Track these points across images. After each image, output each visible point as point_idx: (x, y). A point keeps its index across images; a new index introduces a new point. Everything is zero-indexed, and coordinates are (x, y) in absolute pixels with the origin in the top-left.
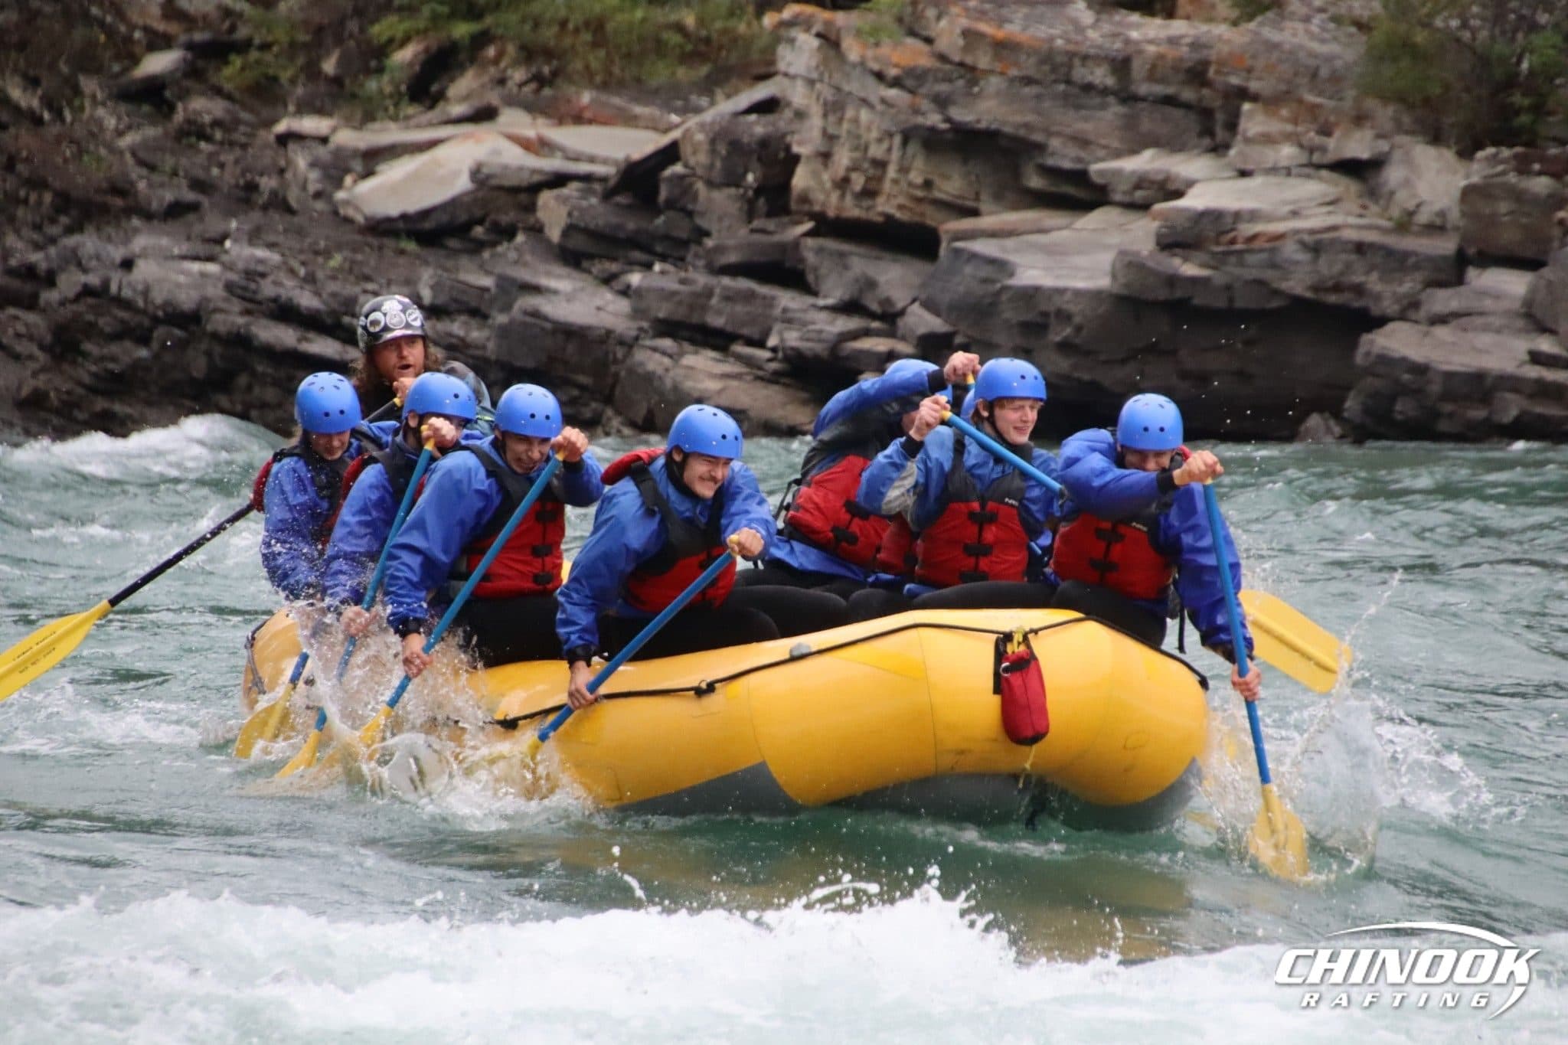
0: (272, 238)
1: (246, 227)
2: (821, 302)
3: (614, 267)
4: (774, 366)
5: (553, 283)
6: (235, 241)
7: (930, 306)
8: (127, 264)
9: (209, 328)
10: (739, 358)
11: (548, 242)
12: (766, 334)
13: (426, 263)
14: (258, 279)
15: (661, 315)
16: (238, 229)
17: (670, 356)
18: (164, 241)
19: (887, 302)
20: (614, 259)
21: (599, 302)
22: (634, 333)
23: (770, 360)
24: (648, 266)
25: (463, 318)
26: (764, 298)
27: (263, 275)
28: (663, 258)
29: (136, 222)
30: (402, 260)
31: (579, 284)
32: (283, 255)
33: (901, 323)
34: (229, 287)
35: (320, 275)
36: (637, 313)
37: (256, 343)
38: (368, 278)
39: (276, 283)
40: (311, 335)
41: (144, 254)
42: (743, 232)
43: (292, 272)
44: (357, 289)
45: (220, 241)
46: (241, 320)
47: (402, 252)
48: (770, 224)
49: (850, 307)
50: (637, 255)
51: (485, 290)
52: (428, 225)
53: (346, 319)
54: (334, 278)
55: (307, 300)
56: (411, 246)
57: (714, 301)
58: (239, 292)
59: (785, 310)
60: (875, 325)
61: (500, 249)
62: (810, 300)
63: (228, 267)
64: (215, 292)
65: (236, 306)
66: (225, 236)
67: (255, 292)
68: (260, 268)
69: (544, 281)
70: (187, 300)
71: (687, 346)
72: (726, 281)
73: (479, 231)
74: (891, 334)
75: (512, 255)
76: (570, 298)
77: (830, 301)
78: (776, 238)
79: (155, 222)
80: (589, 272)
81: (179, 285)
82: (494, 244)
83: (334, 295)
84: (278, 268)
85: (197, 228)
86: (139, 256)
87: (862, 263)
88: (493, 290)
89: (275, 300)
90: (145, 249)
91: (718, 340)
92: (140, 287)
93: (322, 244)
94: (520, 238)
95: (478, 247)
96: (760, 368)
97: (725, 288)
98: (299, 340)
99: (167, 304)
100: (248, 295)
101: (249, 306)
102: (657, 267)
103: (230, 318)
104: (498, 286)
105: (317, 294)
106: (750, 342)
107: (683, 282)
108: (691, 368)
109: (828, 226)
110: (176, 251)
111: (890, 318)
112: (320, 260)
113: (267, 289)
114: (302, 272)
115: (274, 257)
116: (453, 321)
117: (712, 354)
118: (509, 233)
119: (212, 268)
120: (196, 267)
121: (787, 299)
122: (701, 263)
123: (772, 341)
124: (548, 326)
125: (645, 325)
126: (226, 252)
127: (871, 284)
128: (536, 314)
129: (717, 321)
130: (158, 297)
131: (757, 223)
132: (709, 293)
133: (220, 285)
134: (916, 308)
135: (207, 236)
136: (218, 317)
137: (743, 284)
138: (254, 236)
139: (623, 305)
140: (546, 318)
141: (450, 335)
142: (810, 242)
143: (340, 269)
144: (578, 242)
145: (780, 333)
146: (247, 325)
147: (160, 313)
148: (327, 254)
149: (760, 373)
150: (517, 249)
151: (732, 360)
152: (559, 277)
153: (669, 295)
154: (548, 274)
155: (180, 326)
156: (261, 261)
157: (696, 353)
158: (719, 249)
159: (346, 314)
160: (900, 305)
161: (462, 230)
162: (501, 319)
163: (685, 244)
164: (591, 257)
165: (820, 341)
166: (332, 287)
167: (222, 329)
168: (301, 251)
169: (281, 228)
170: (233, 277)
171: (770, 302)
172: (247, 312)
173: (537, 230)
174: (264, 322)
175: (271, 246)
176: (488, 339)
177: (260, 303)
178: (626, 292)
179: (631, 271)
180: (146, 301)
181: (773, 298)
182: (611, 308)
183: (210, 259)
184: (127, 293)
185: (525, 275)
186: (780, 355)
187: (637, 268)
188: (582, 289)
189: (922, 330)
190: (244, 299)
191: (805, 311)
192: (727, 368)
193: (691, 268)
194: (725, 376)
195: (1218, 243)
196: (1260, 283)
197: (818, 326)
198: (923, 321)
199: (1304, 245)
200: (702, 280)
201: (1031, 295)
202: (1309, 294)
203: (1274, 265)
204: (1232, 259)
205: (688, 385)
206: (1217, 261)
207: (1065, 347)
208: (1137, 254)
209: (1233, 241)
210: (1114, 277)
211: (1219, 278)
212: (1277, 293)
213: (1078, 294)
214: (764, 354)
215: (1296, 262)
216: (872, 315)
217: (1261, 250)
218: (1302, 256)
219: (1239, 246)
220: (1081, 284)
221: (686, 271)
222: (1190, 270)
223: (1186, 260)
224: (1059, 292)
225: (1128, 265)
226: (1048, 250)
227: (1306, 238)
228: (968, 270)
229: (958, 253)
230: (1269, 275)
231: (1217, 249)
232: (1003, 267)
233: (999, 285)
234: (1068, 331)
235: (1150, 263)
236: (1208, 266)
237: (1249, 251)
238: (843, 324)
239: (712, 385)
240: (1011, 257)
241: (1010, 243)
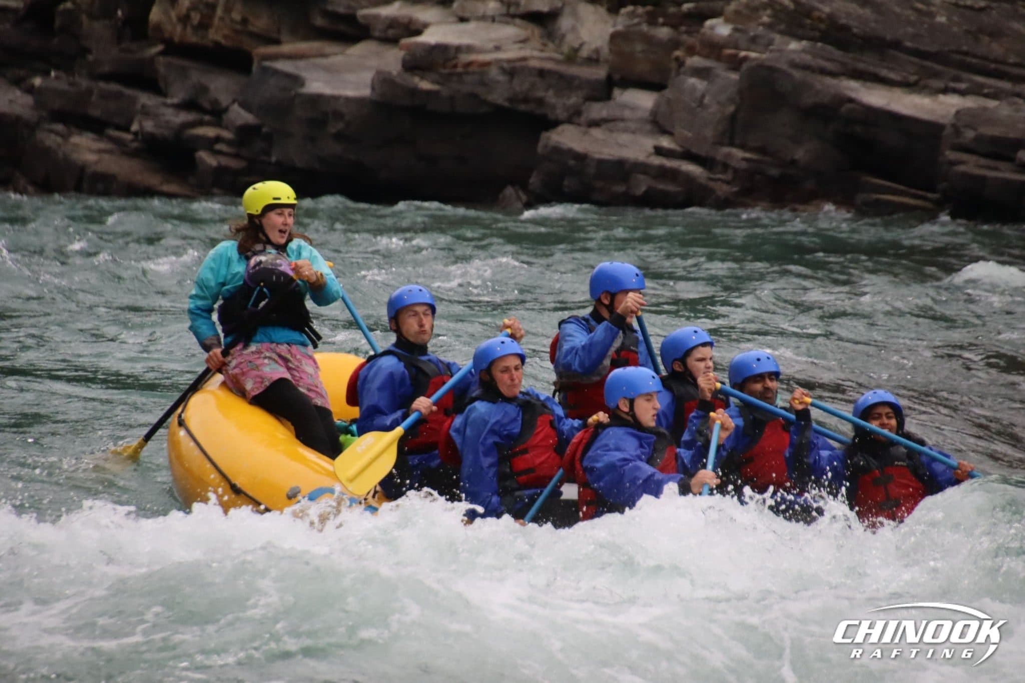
2: (169, 101)
3: (21, 73)
4: (135, 145)
7: (245, 106)
10: (111, 139)
12: (130, 123)
15: (56, 107)
17: (62, 136)
19: (216, 102)
20: (21, 67)
21: (10, 96)
22: (35, 119)
23: (132, 141)
24: (46, 73)
26: (129, 97)
28: (57, 68)
33: (225, 117)
36: (38, 106)
42: (114, 51)
48: (133, 46)
50: (39, 65)
57: (94, 98)
59: (143, 106)
60: (207, 118)
62: (160, 100)
71: (73, 129)
72: (102, 85)
74: (218, 124)
77: (175, 100)
78: (138, 56)
80: (4, 76)
87: (197, 75)
91: (97, 127)
96: (125, 146)
97: (101, 90)
102: (53, 74)
106: (118, 128)
107: (71, 84)
108: (76, 145)
109: (174, 49)
111: (217, 114)
117: (91, 135)
121: (145, 99)
122: (84, 71)
123: (135, 127)
125: (44, 113)
127: (204, 89)
129: (95, 112)
131: (124, 45)
132: (89, 92)
134: (236, 107)
137: (114, 87)
139: (28, 100)
142: (161, 59)
145: (140, 122)
149: (125, 149)
151: (106, 140)
153: (62, 94)
157: (80, 134)
158: (97, 63)
160: (224, 104)
163: (72, 58)
164: (6, 66)
165: (167, 128)
171: (133, 101)
178: (30, 91)
179: (34, 76)
181: (135, 97)
182: (20, 101)
186: (140, 137)
187: (39, 74)
189: (239, 122)
191: (157, 107)
192: (102, 145)
193: (76, 75)
194: (100, 151)
195: (444, 67)
196: (474, 96)
197: (167, 118)
198: (240, 116)
199: (503, 71)
200: (84, 83)
201: (316, 99)
202: (506, 104)
203: (483, 83)
204: (455, 79)
205: (75, 156)
206: (444, 80)
207: (339, 137)
208: (390, 73)
209: (455, 66)
210: (373, 89)
211: (445, 92)
212: (485, 102)
213: (348, 100)
214: (128, 137)
215: (498, 82)
216: (204, 111)
217: (474, 73)
218: (502, 78)
219: (459, 70)
220: (350, 93)
221: (74, 76)
222: (425, 85)
223: (422, 78)
224: (335, 98)
225: (383, 80)
226: (328, 69)
227: (505, 65)
228: (272, 81)
229: (265, 70)
230: (480, 90)
231: (446, 71)
232: (297, 80)
233: (293, 93)
234: (340, 126)
235: (398, 80)
236: (438, 83)
237: (467, 73)
238: (183, 117)
239: (91, 157)
240: (304, 74)
241: (301, 63)
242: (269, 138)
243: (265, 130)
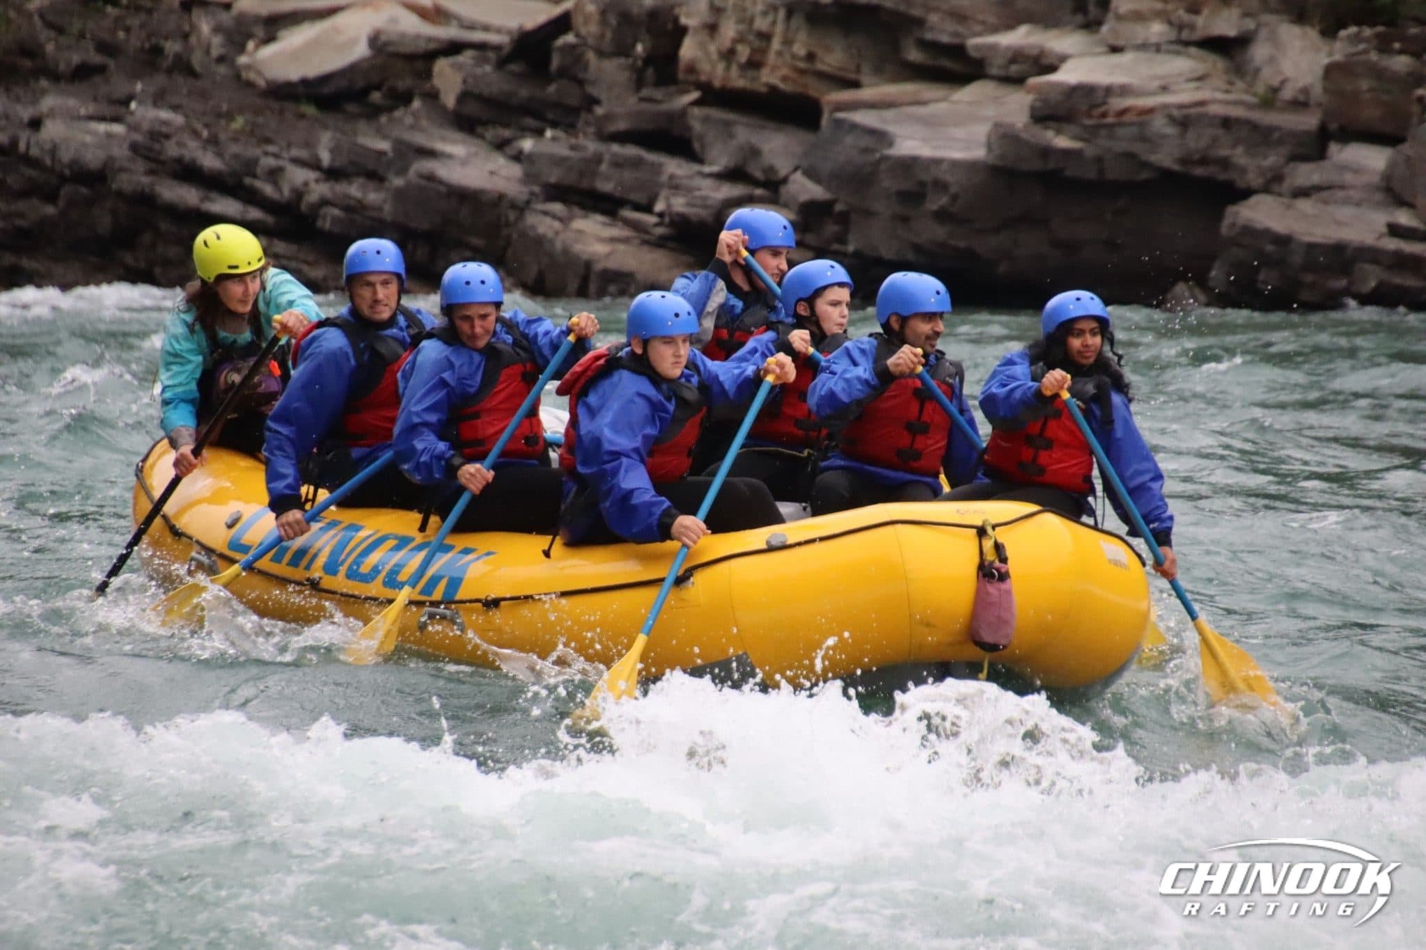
0: (175, 100)
1: (152, 90)
2: (707, 169)
3: (507, 133)
4: (660, 231)
5: (448, 148)
6: (140, 103)
7: (811, 174)
10: (628, 222)
11: (443, 108)
12: (653, 199)
13: (325, 127)
14: (163, 140)
15: (552, 180)
17: (560, 220)
19: (770, 170)
20: (506, 125)
21: (491, 166)
22: (524, 197)
23: (656, 225)
24: (539, 133)
25: (361, 180)
26: (653, 164)
27: (167, 137)
28: (554, 125)
30: (302, 124)
31: (473, 149)
32: (186, 116)
33: (785, 191)
34: (134, 148)
35: (223, 137)
36: (528, 178)
38: (268, 141)
40: (213, 195)
42: (632, 101)
43: (196, 134)
44: (257, 152)
45: (126, 102)
46: (145, 180)
47: (302, 116)
48: (658, 94)
49: (734, 175)
50: (530, 122)
51: (381, 154)
52: (326, 90)
53: (248, 181)
54: (235, 140)
55: (209, 161)
56: (310, 110)
57: (604, 167)
59: (672, 177)
60: (759, 192)
61: (398, 114)
62: (696, 167)
63: (133, 128)
64: (121, 152)
65: (140, 165)
67: (160, 153)
68: (164, 129)
69: (440, 146)
70: (93, 158)
71: (577, 211)
72: (616, 148)
73: (376, 96)
74: (774, 201)
75: (409, 120)
76: (464, 162)
77: (715, 169)
78: (664, 107)
80: (482, 137)
82: (390, 109)
83: (236, 156)
84: (181, 129)
87: (746, 132)
88: (391, 154)
89: (179, 160)
91: (607, 205)
93: (225, 107)
94: (416, 104)
95: (373, 113)
96: (647, 232)
97: (614, 155)
98: (202, 200)
101: (154, 166)
102: (549, 133)
103: (135, 178)
104: (395, 149)
105: (220, 155)
106: (638, 207)
107: (573, 148)
108: (580, 232)
109: (714, 96)
111: (773, 186)
112: (223, 122)
113: (172, 150)
114: (205, 133)
115: (178, 119)
116: (350, 183)
117: (600, 218)
118: (404, 99)
119: (118, 129)
120: (102, 127)
121: (674, 167)
122: (591, 130)
123: (659, 207)
124: (443, 189)
125: (537, 189)
126: (132, 113)
127: (755, 152)
128: (431, 178)
129: (606, 187)
131: (645, 92)
132: (598, 159)
133: (126, 146)
134: (798, 176)
136: (124, 177)
137: (631, 151)
138: (159, 99)
139: (516, 170)
140: (441, 182)
141: (349, 197)
142: (697, 111)
143: (241, 131)
144: (472, 109)
145: (667, 199)
146: (153, 184)
148: (230, 116)
149: (647, 237)
150: (415, 115)
151: (620, 224)
152: (454, 142)
153: (560, 161)
154: (443, 139)
156: (165, 123)
157: (585, 217)
158: (608, 117)
159: (247, 175)
160: (783, 173)
161: (360, 95)
162: (398, 182)
163: (574, 111)
164: (485, 123)
165: (705, 207)
166: (235, 149)
168: (204, 114)
169: (185, 91)
170: (138, 137)
171: (657, 169)
172: (151, 172)
173: (432, 96)
175: (175, 108)
176: (385, 201)
177: (162, 163)
178: (518, 157)
179: (523, 137)
181: (660, 165)
182: (504, 172)
183: (116, 119)
185: (419, 139)
186: (667, 220)
187: (529, 134)
188: (476, 154)
189: (803, 198)
190: (147, 158)
191: (690, 177)
192: (616, 232)
193: (581, 135)
194: (613, 240)
195: (1090, 116)
196: (1130, 156)
197: (703, 193)
198: (805, 188)
199: (1172, 120)
200: (592, 147)
201: (909, 165)
202: (1176, 167)
203: (1143, 139)
204: (1103, 132)
205: (578, 248)
206: (1090, 134)
207: (942, 216)
208: (1012, 126)
209: (1104, 115)
210: (989, 147)
211: (1090, 151)
212: (1145, 165)
213: (955, 164)
214: (651, 219)
215: (1165, 136)
216: (756, 183)
217: (1131, 124)
218: (1170, 130)
219: (1110, 120)
220: (958, 155)
221: (577, 137)
222: (1062, 142)
223: (1059, 132)
224: (937, 162)
225: (1004, 136)
226: (928, 122)
227: (1176, 113)
228: (849, 140)
229: (839, 123)
230: (1138, 148)
231: (1089, 122)
232: (882, 137)
233: (878, 155)
234: (944, 200)
235: (1024, 136)
236: (1082, 139)
237: (1120, 124)
238: (728, 191)
239: (600, 249)
240: (891, 128)
241: (889, 114)
242: (844, 219)
243: (839, 207)
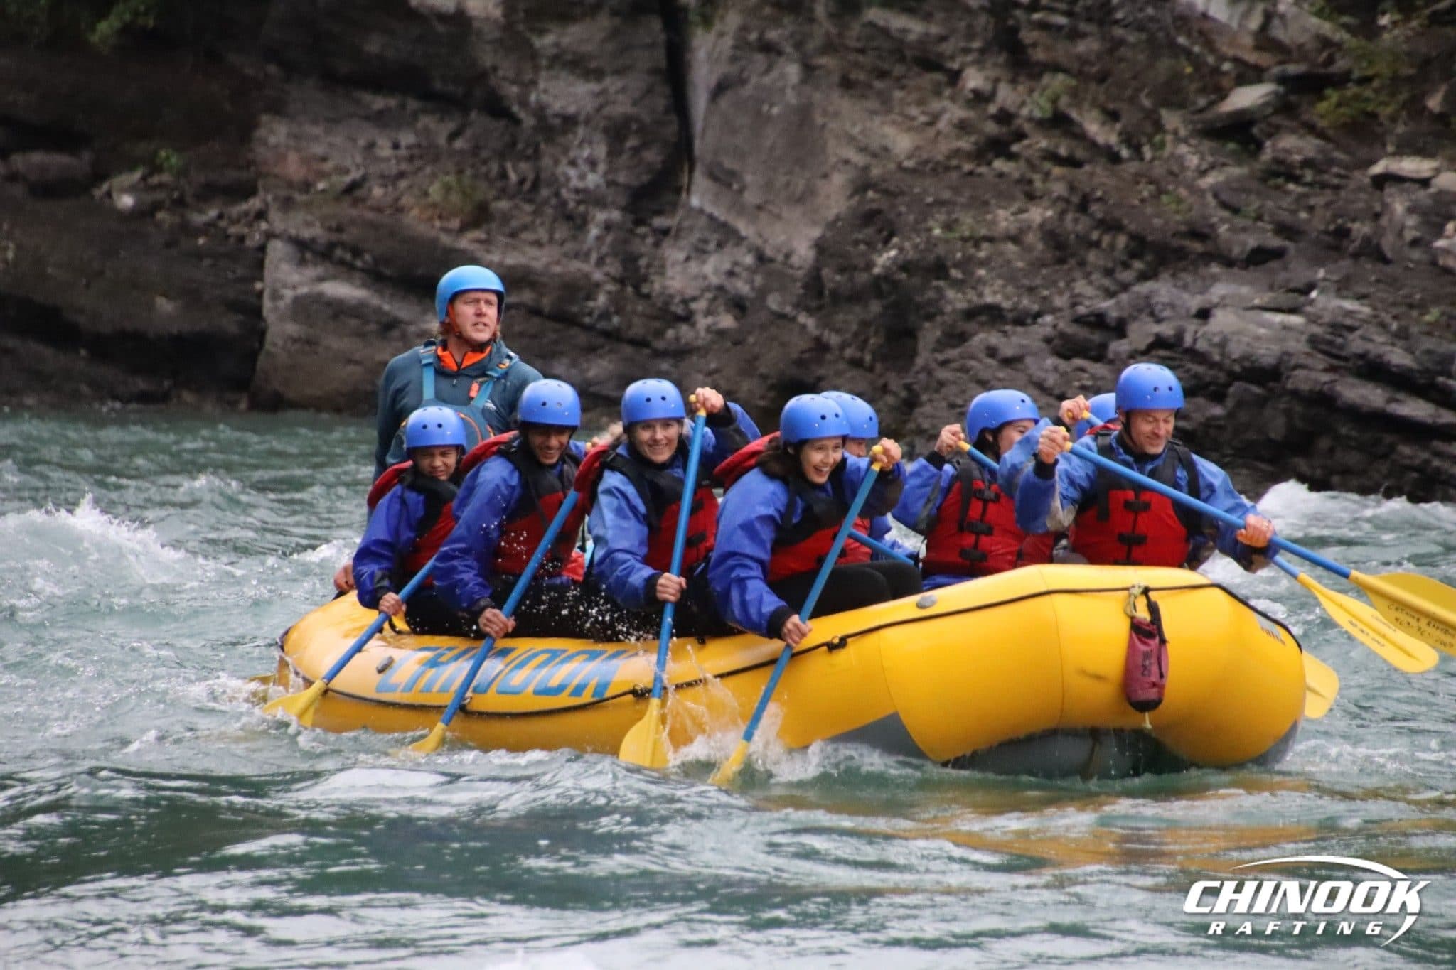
8: (1204, 314)
9: (1290, 386)
16: (1324, 279)
18: (1245, 290)
29: (1215, 269)
37: (1339, 403)
39: (1363, 338)
41: (1223, 303)
58: (1324, 347)
66: (1311, 287)
79: (1236, 270)
81: (1258, 338)
85: (1282, 276)
86: (1216, 306)
90: (1223, 298)
92: (1216, 339)
99: (1245, 357)
100: (1334, 351)
110: (1257, 302)
130: (1236, 350)
135: (1292, 285)
147: (1237, 368)
155: (1260, 384)
167: (1305, 387)
174: (1351, 380)
180: (1223, 354)
184: (1202, 346)
